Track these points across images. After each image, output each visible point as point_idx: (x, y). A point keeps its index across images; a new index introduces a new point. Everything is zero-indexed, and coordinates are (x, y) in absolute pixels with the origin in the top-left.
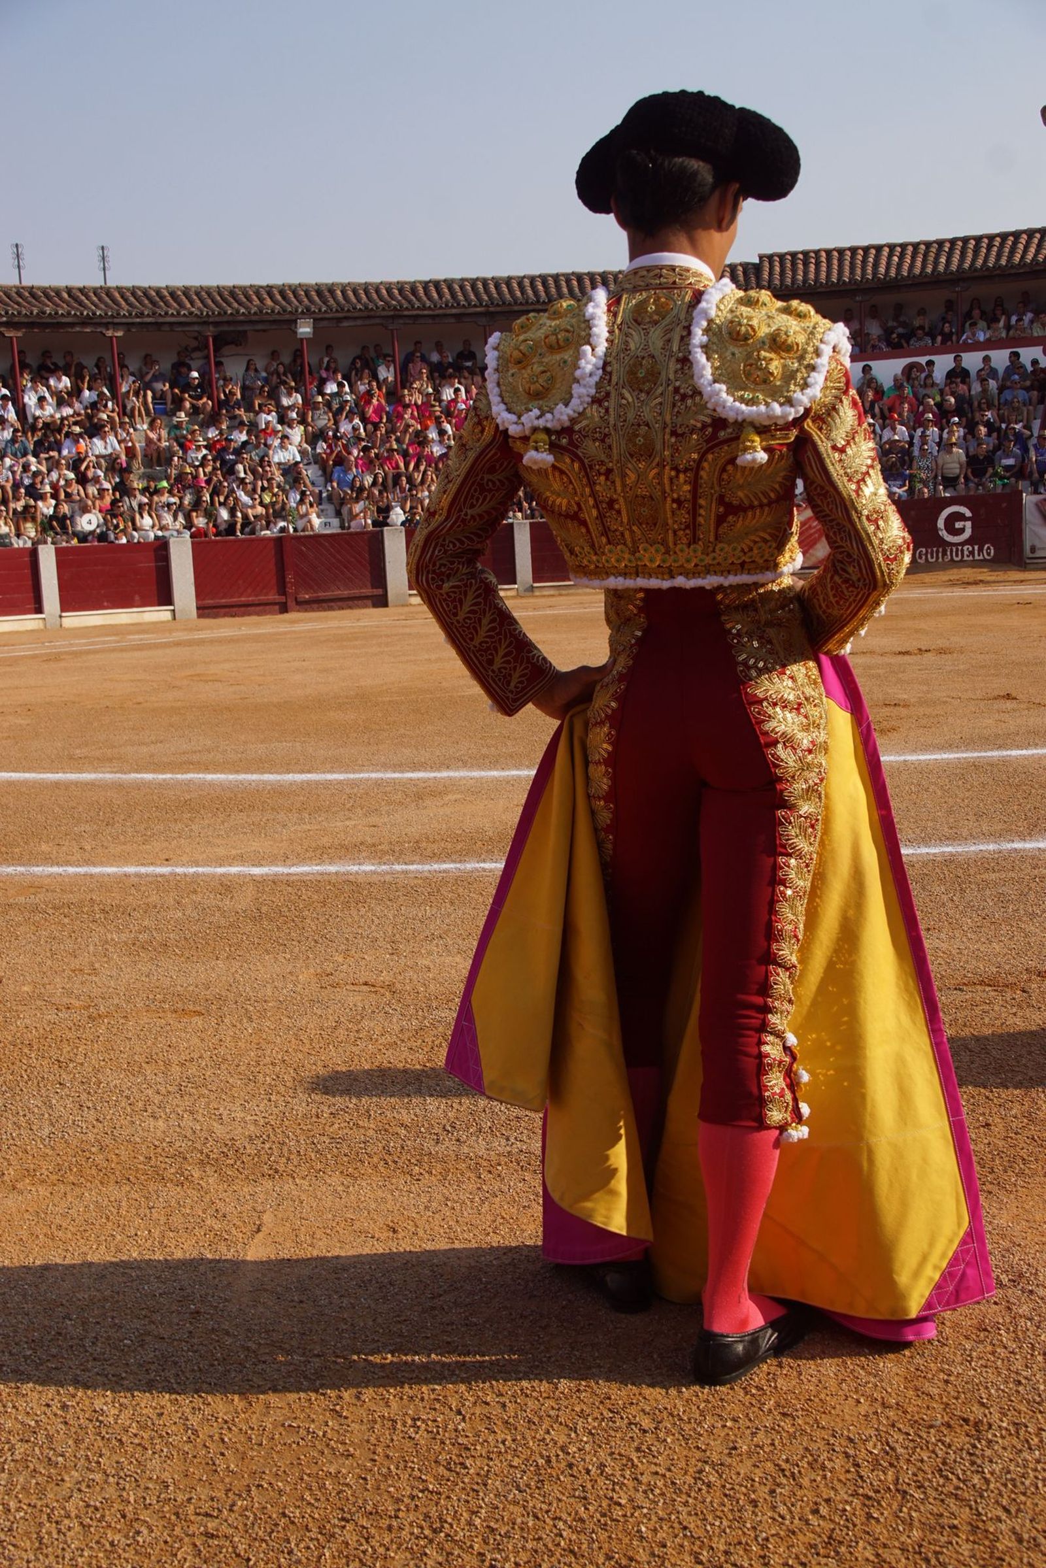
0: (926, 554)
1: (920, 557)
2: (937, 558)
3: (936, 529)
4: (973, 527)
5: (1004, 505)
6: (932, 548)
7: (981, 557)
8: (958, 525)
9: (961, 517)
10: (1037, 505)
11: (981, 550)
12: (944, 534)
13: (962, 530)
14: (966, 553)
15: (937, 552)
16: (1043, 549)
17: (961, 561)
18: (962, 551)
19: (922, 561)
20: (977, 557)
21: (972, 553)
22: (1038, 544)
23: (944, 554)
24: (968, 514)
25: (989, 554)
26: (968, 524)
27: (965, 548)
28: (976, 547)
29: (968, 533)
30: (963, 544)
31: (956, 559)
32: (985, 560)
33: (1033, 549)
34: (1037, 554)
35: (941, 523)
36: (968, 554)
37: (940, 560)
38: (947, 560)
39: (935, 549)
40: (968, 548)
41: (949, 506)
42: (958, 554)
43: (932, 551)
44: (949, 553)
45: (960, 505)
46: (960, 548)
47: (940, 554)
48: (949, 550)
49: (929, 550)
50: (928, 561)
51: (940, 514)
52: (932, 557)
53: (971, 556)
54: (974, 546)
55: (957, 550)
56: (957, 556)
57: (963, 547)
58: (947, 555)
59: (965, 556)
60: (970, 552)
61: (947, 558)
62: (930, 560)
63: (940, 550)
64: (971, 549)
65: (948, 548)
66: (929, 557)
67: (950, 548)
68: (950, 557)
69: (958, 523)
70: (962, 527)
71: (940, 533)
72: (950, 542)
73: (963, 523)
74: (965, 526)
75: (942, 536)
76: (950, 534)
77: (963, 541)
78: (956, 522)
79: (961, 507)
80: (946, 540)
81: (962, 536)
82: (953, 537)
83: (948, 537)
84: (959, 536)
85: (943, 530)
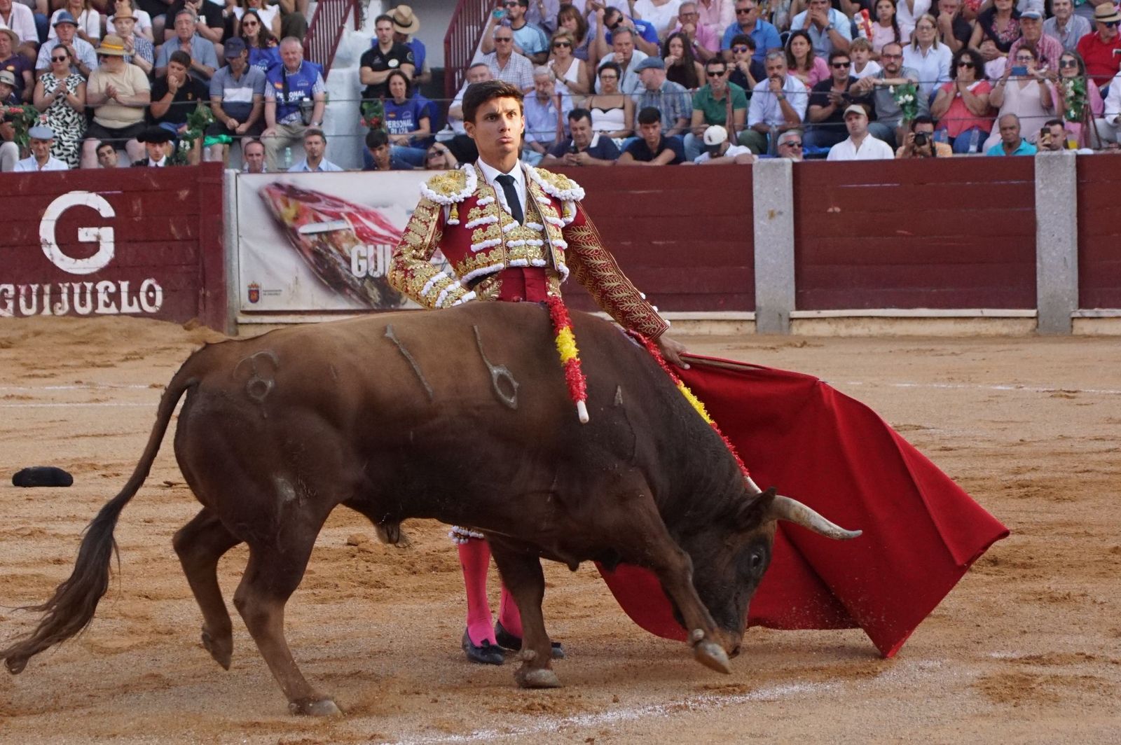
0: (16, 298)
1: (3, 305)
2: (40, 307)
3: (36, 244)
4: (117, 241)
5: (184, 194)
6: (27, 283)
7: (135, 309)
8: (85, 235)
10: (261, 196)
11: (134, 292)
12: (53, 253)
13: (94, 248)
14: (102, 297)
15: (40, 294)
16: (276, 293)
17: (93, 314)
18: (95, 293)
19: (7, 313)
20: (125, 308)
21: (115, 297)
22: (264, 285)
23: (56, 296)
24: (107, 211)
25: (151, 302)
26: (107, 234)
27: (101, 286)
28: (124, 285)
29: (106, 254)
30: (95, 277)
31: (80, 310)
32: (143, 314)
33: (254, 294)
34: (261, 306)
35: (47, 230)
36: (107, 301)
37: (47, 311)
38: (60, 313)
39: (35, 287)
40: (107, 288)
41: (66, 192)
42: (85, 301)
43: (29, 291)
44: (64, 297)
45: (91, 191)
46: (89, 286)
47: (46, 300)
48: (65, 290)
49: (23, 289)
50: (21, 313)
51: (46, 207)
52: (29, 305)
53: (113, 304)
54: (119, 282)
55: (83, 290)
56: (83, 304)
57: (96, 283)
58: (60, 301)
59: (101, 304)
60: (111, 296)
61: (60, 308)
62: (24, 310)
63: (47, 288)
64: (112, 289)
65: (64, 286)
66: (21, 305)
67: (67, 285)
68: (67, 307)
69: (85, 229)
70: (94, 239)
71: (46, 251)
72: (67, 273)
73: (94, 230)
74: (99, 237)
75: (49, 257)
76: (68, 255)
77: (95, 270)
78: (80, 229)
79: (93, 195)
80: (58, 268)
81: (92, 259)
82: (73, 260)
83: (62, 260)
84: (86, 260)
85: (50, 244)
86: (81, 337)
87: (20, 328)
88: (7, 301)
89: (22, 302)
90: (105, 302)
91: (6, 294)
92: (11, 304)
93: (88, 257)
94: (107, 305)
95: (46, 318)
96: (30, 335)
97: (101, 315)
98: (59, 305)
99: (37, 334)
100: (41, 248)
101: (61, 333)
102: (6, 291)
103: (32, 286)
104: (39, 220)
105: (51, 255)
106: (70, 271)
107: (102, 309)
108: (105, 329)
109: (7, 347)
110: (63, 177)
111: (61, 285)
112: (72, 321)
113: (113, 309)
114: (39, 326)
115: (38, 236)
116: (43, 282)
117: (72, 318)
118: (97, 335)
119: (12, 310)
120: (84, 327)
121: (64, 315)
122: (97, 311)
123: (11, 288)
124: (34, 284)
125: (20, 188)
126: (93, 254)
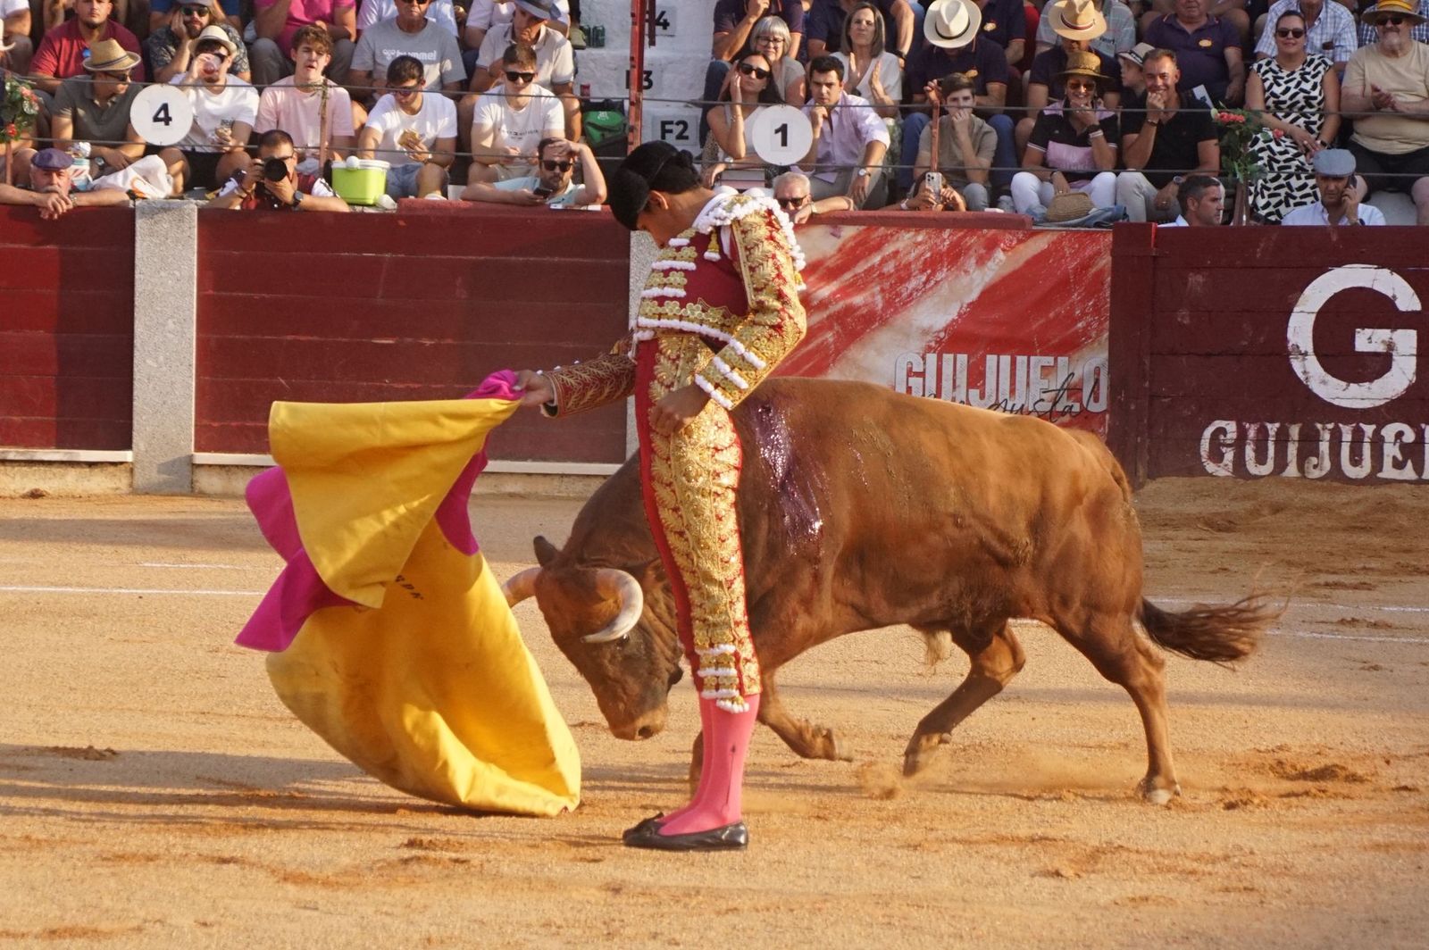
0: (1239, 445)
1: (1217, 456)
2: (1281, 464)
3: (1280, 351)
4: (1422, 354)
6: (1261, 419)
8: (1368, 340)
9: (1378, 310)
12: (1309, 369)
13: (1380, 364)
14: (1391, 451)
15: (1282, 439)
17: (1372, 480)
18: (1378, 442)
19: (1222, 470)
21: (1413, 453)
23: (1309, 446)
24: (1407, 300)
26: (1406, 340)
27: (1389, 431)
29: (1401, 375)
30: (1381, 415)
31: (1350, 470)
35: (1300, 329)
36: (1400, 457)
37: (1292, 471)
38: (1316, 474)
39: (1273, 428)
40: (1400, 435)
41: (1339, 265)
42: (1361, 455)
43: (1263, 433)
44: (1324, 447)
45: (1382, 266)
46: (1369, 429)
47: (1292, 450)
48: (1327, 436)
49: (1252, 432)
50: (1247, 471)
51: (1302, 291)
52: (1261, 458)
53: (1409, 464)
54: (1423, 426)
55: (1358, 437)
56: (1356, 460)
57: (1380, 426)
58: (1316, 454)
59: (1388, 462)
60: (1404, 448)
61: (1315, 467)
62: (1253, 468)
63: (1295, 431)
64: (1409, 436)
65: (1323, 429)
66: (1247, 459)
67: (1330, 426)
68: (1327, 465)
69: (1368, 332)
70: (1381, 349)
71: (1297, 366)
72: (1331, 405)
73: (1383, 334)
74: (1390, 346)
75: (1302, 377)
76: (1334, 376)
77: (1382, 403)
78: (1358, 330)
79: (1386, 271)
80: (1316, 396)
81: (1377, 383)
82: (1344, 384)
83: (1324, 382)
84: (1367, 384)
85: (1306, 354)
86: (1353, 518)
87: (1246, 497)
88: (1224, 450)
89: (1250, 452)
90: (1394, 458)
91: (1222, 437)
92: (1229, 455)
93: (1371, 381)
94: (1398, 465)
95: (1289, 482)
96: (1266, 511)
97: (1389, 482)
98: (1314, 460)
99: (1277, 509)
100: (1288, 360)
101: (1318, 509)
102: (1222, 431)
103: (1269, 426)
104: (1289, 312)
105: (1305, 372)
106: (1336, 402)
107: (1388, 472)
108: (1396, 508)
109: (1228, 530)
110: (1334, 238)
111: (1319, 426)
112: (1336, 489)
113: (1409, 473)
114: (1281, 495)
115: (1286, 340)
116: (1286, 421)
117: (1335, 484)
118: (1385, 516)
119: (1231, 465)
120: (1358, 502)
121: (1321, 479)
122: (1380, 475)
123: (1231, 427)
124: (1272, 422)
125: (1258, 256)
126: (1379, 374)
